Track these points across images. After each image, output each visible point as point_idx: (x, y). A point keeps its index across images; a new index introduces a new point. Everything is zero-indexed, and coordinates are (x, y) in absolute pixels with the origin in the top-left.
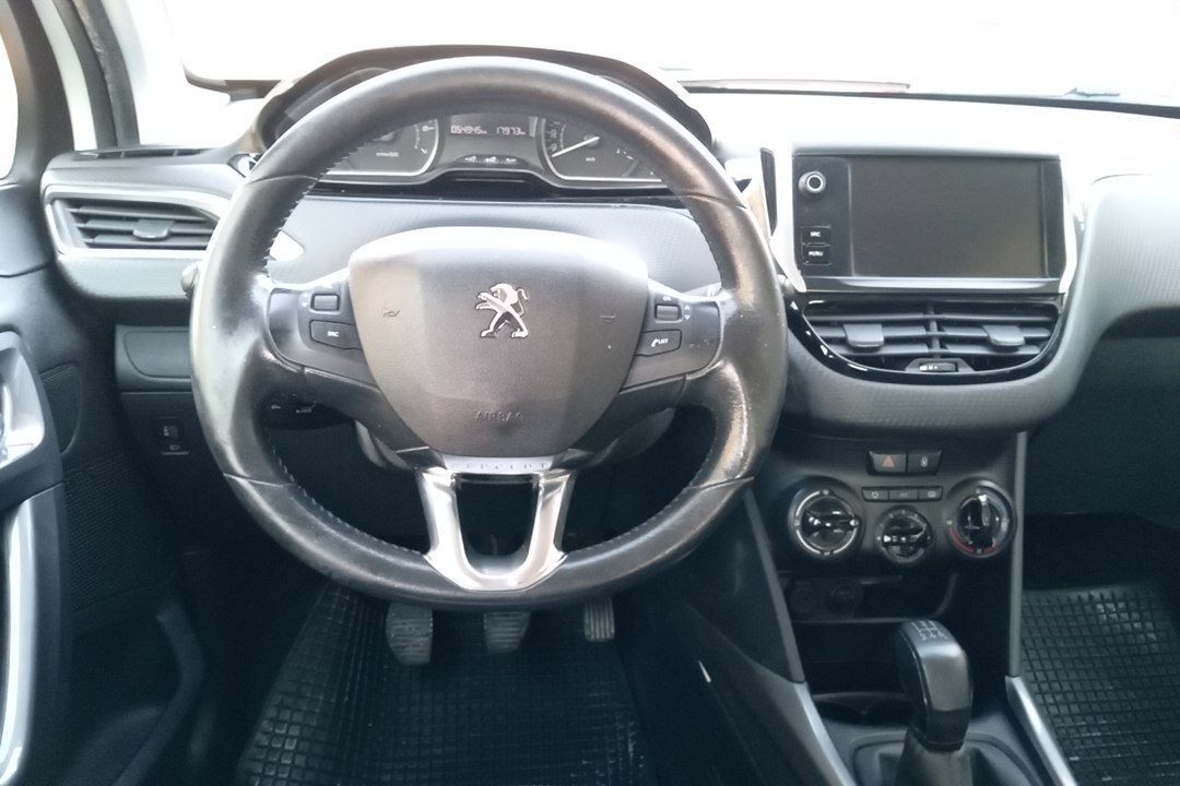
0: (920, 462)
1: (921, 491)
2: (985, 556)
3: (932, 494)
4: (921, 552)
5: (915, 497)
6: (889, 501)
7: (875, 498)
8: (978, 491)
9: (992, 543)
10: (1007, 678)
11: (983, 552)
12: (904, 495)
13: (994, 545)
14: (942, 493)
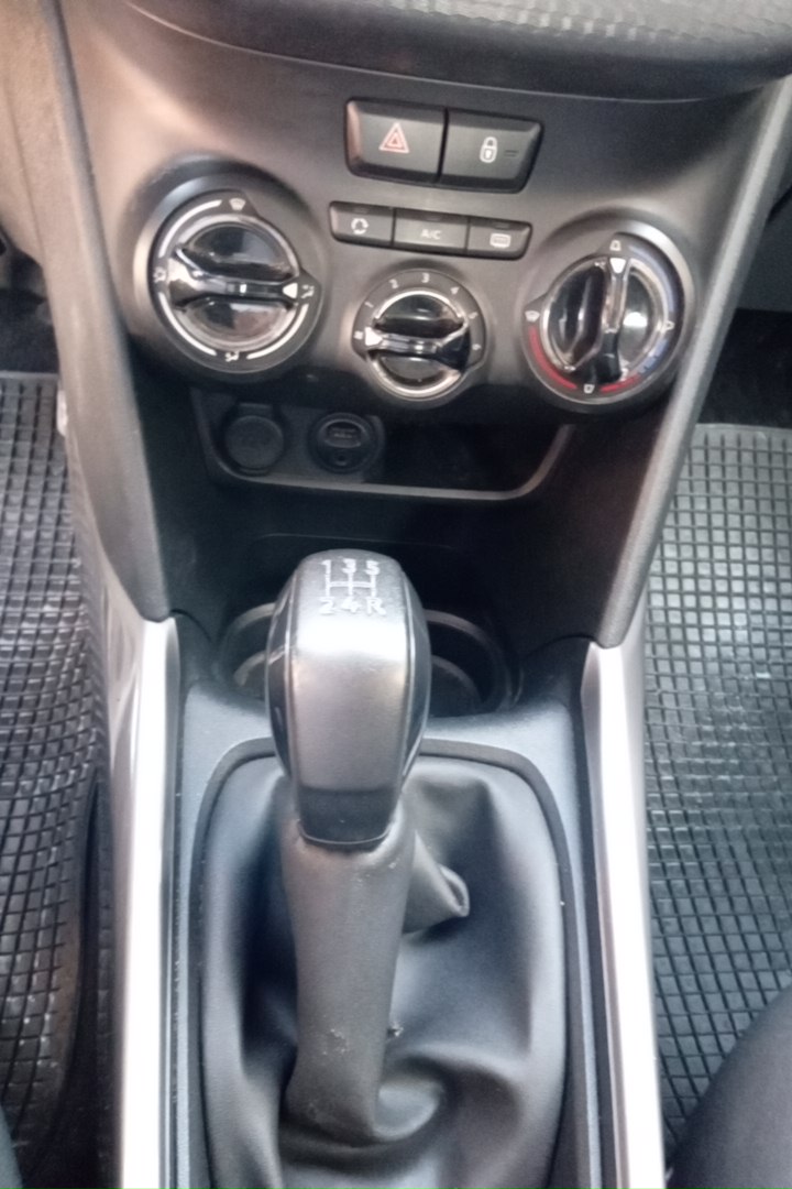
0: (477, 151)
1: (475, 231)
2: (601, 401)
3: (501, 241)
4: (451, 379)
5: (458, 244)
6: (392, 245)
7: (358, 233)
8: (616, 246)
9: (618, 375)
10: (593, 646)
11: (596, 392)
12: (429, 235)
13: (623, 379)
14: (529, 237)
